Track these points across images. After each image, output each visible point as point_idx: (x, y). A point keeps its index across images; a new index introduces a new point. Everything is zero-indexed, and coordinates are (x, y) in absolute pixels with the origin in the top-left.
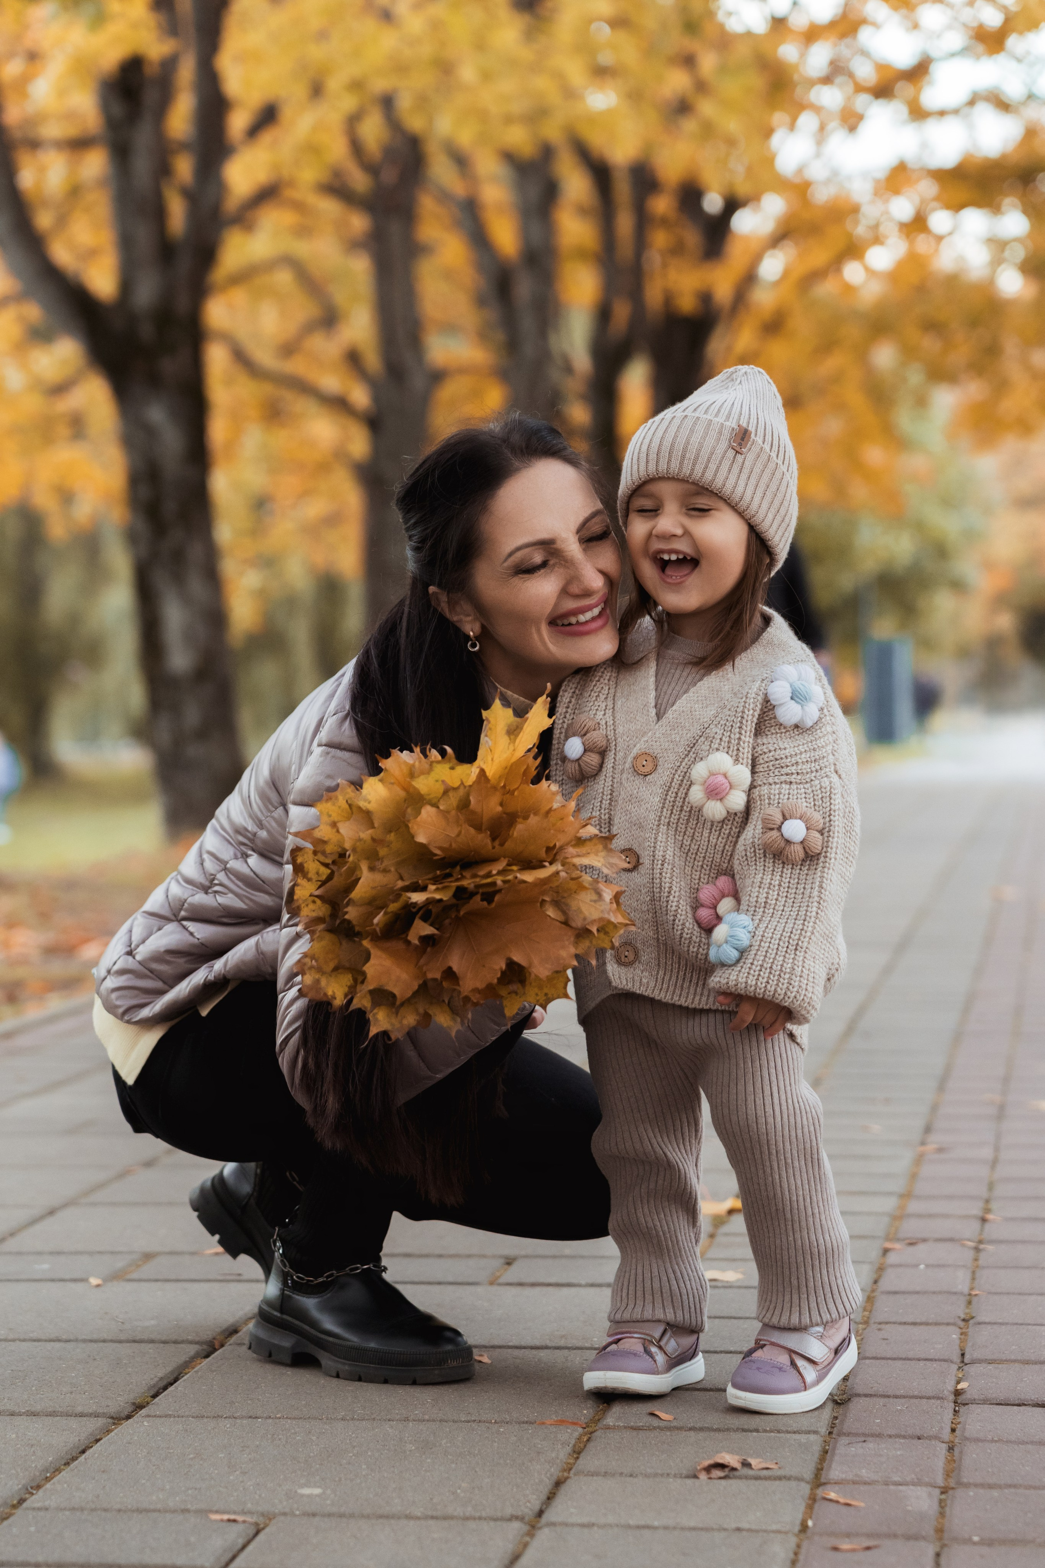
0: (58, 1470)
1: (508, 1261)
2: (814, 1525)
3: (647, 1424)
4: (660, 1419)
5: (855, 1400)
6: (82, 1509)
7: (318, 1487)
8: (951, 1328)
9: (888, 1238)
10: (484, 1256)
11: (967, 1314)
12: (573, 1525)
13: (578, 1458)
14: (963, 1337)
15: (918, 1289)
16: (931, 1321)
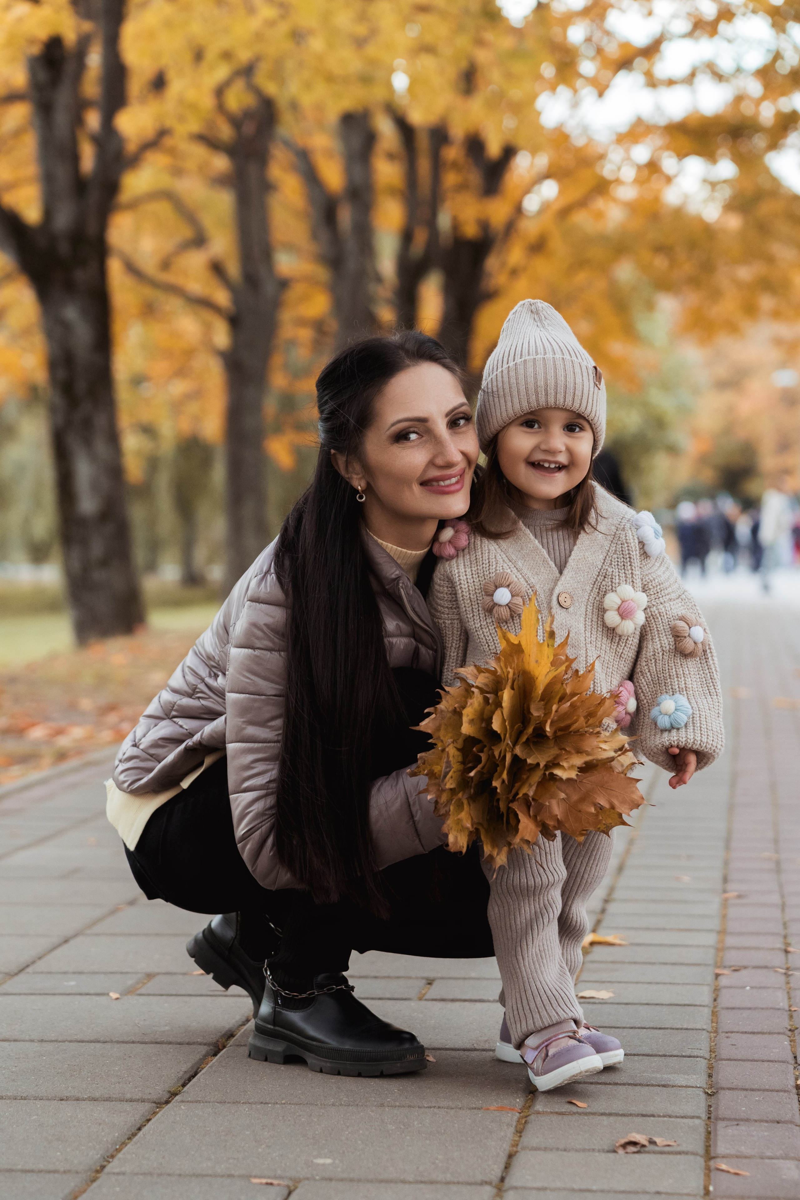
0: (124, 1144)
1: (429, 982)
2: (715, 1189)
3: (568, 1111)
4: (577, 1106)
5: (722, 1092)
6: (151, 1174)
7: (329, 1158)
8: (782, 1037)
9: (717, 966)
10: (410, 978)
11: (793, 1025)
12: (531, 1189)
13: (520, 1136)
14: (792, 1043)
15: (749, 1005)
16: (765, 1031)
